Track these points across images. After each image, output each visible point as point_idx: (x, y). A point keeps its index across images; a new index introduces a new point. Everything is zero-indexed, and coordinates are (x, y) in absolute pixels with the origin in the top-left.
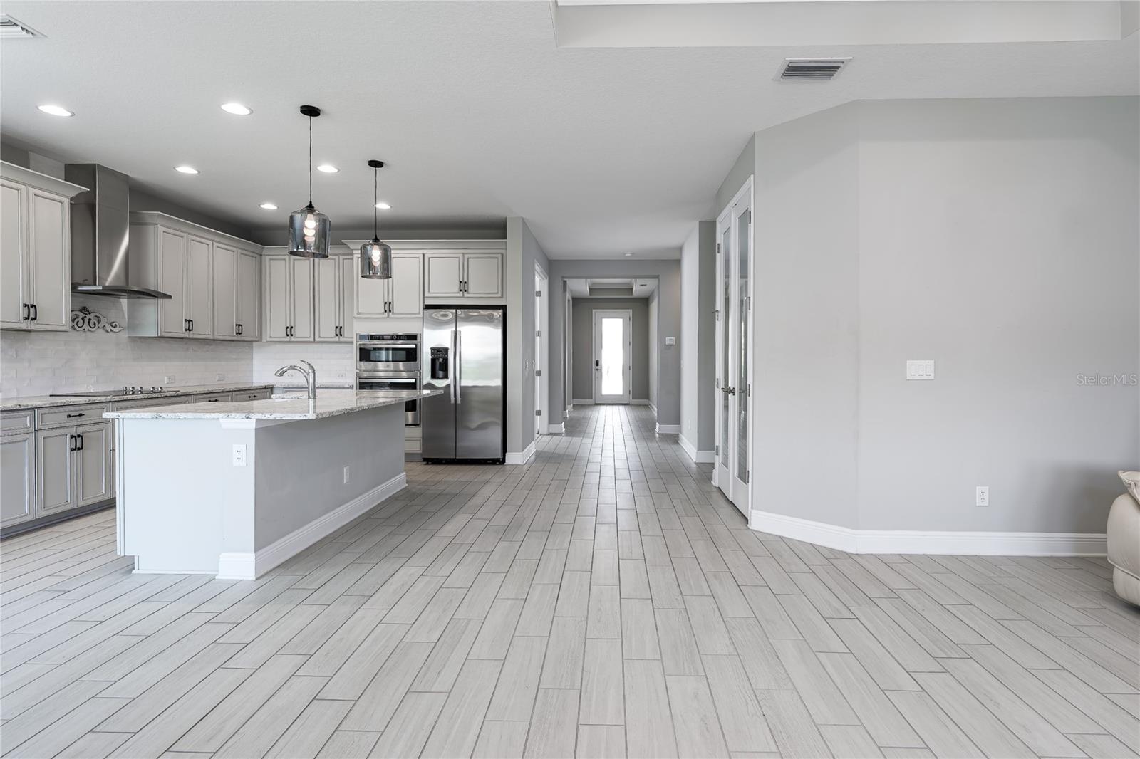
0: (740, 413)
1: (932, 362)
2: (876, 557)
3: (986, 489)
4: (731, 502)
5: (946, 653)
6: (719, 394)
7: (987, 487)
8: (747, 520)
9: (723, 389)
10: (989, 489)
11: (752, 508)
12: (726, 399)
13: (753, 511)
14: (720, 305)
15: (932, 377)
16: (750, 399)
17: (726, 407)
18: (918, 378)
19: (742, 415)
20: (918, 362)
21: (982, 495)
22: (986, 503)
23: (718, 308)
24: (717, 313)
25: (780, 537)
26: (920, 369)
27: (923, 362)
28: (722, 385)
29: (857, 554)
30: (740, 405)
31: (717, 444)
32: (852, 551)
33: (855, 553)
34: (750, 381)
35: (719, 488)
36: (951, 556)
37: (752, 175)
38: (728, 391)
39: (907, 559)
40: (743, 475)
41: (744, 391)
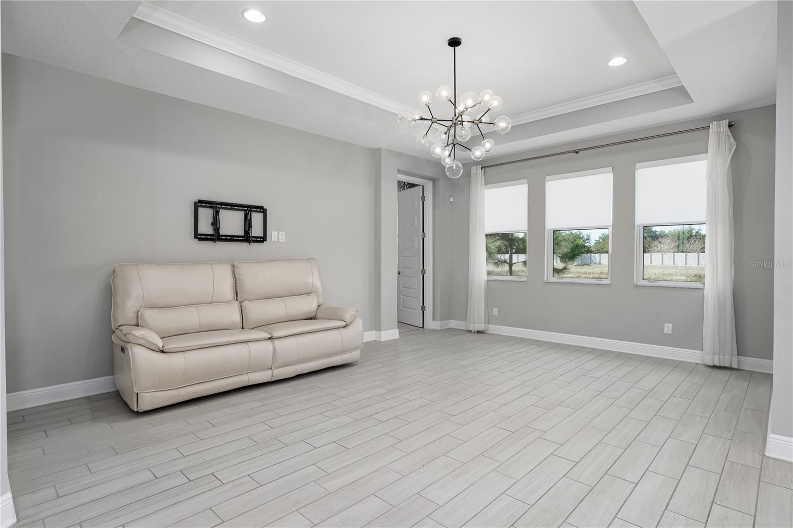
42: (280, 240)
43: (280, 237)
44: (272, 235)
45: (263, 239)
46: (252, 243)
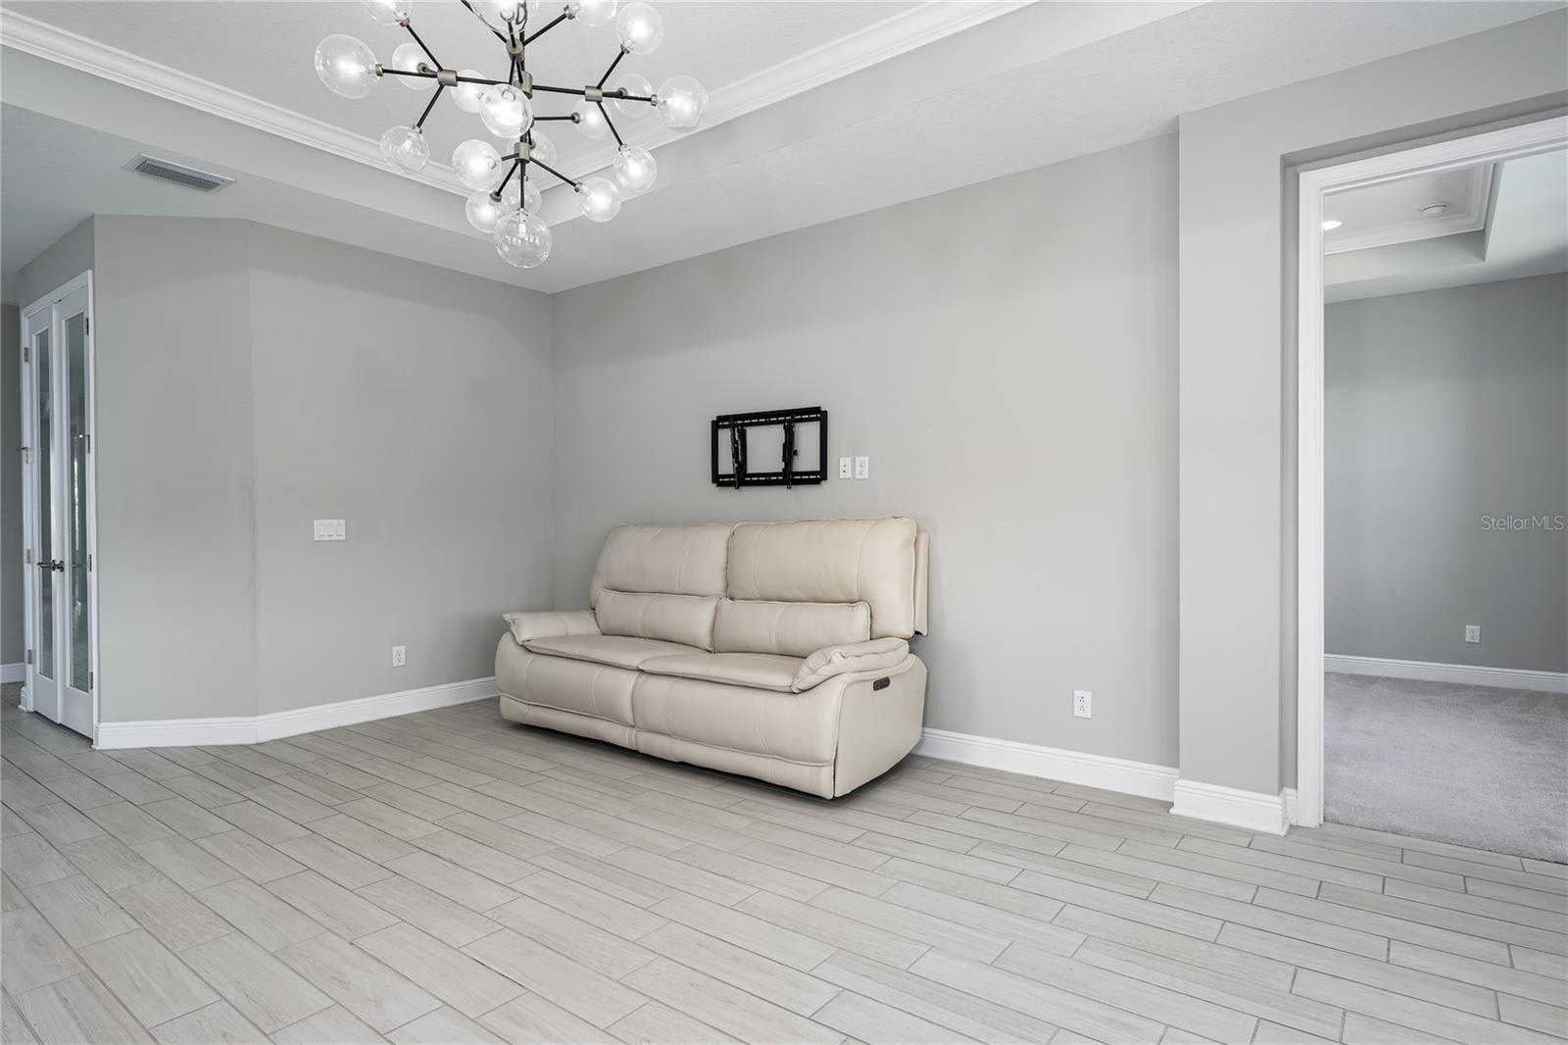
0: (74, 605)
1: (343, 522)
2: (282, 741)
3: (402, 648)
4: (61, 726)
5: (341, 800)
6: (32, 575)
7: (403, 647)
8: (91, 741)
9: (39, 564)
10: (406, 649)
11: (99, 721)
12: (47, 583)
13: (102, 725)
14: (30, 436)
15: (343, 538)
16: (92, 576)
17: (47, 599)
18: (329, 539)
19: (78, 609)
20: (326, 522)
21: (399, 655)
22: (403, 663)
23: (26, 442)
24: (24, 452)
25: (147, 749)
26: (330, 529)
27: (333, 522)
28: (37, 557)
29: (257, 744)
30: (74, 593)
31: (29, 645)
32: (251, 740)
33: (254, 742)
34: (92, 549)
35: (36, 712)
36: (368, 722)
37: (90, 272)
38: (48, 566)
39: (315, 735)
40: (82, 679)
41: (80, 563)
42: (858, 476)
43: (858, 468)
44: (841, 465)
45: (819, 477)
46: (793, 487)
